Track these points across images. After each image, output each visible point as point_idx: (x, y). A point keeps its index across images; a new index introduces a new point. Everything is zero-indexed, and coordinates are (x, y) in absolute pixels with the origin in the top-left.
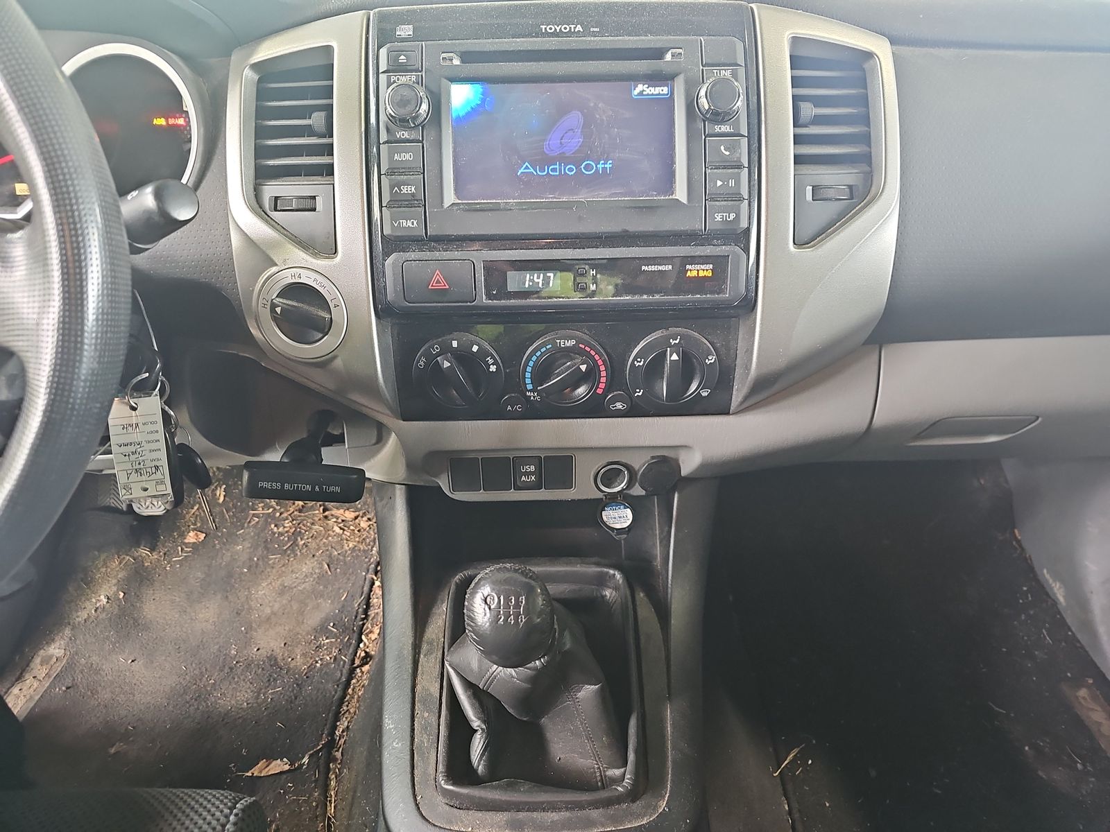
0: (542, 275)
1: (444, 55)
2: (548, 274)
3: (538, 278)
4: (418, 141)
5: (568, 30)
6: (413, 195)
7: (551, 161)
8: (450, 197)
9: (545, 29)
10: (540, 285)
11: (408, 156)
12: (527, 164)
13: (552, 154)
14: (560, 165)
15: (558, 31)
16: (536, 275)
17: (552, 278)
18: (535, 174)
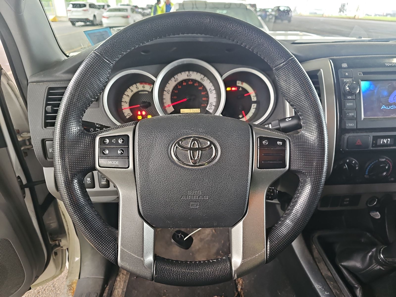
0: (386, 139)
1: (359, 73)
2: (388, 139)
3: (385, 140)
4: (354, 99)
5: (394, 65)
6: (353, 116)
7: (391, 105)
8: (363, 116)
9: (387, 64)
10: (386, 143)
11: (351, 104)
12: (384, 105)
13: (391, 102)
14: (394, 106)
15: (391, 65)
16: (384, 140)
17: (389, 140)
18: (386, 109)
